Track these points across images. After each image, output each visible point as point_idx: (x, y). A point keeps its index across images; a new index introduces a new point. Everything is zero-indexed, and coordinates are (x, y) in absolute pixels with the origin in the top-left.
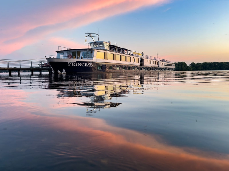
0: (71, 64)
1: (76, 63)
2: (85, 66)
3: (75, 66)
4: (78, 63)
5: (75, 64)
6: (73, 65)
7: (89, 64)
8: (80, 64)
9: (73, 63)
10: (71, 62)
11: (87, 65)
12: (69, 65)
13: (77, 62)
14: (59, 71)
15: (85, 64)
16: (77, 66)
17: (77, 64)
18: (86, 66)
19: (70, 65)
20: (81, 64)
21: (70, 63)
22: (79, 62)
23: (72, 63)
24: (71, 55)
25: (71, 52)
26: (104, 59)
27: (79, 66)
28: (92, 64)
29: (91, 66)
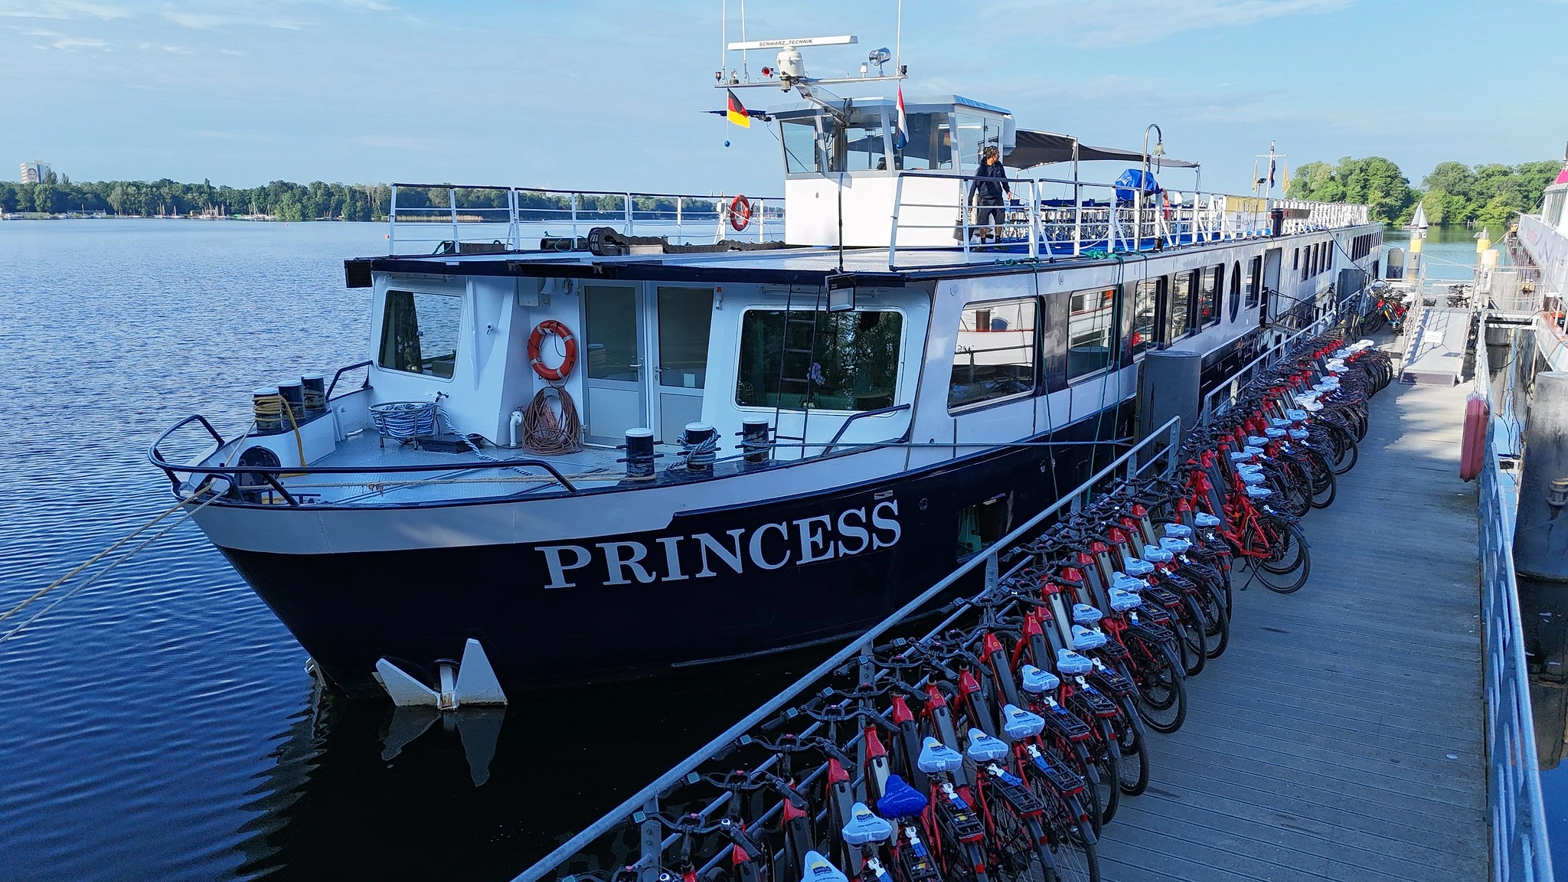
0: (584, 558)
1: (671, 544)
2: (797, 554)
3: (643, 577)
4: (706, 540)
5: (655, 561)
6: (627, 572)
7: (852, 521)
8: (729, 544)
9: (625, 553)
10: (588, 543)
11: (832, 535)
12: (558, 581)
13: (685, 524)
14: (391, 675)
15: (794, 531)
16: (675, 573)
17: (690, 555)
18: (807, 557)
19: (568, 576)
20: (745, 540)
21: (567, 558)
22: (718, 521)
23: (611, 551)
24: (569, 333)
25: (570, 290)
26: (1034, 395)
27: (706, 573)
28: (894, 506)
29: (877, 543)
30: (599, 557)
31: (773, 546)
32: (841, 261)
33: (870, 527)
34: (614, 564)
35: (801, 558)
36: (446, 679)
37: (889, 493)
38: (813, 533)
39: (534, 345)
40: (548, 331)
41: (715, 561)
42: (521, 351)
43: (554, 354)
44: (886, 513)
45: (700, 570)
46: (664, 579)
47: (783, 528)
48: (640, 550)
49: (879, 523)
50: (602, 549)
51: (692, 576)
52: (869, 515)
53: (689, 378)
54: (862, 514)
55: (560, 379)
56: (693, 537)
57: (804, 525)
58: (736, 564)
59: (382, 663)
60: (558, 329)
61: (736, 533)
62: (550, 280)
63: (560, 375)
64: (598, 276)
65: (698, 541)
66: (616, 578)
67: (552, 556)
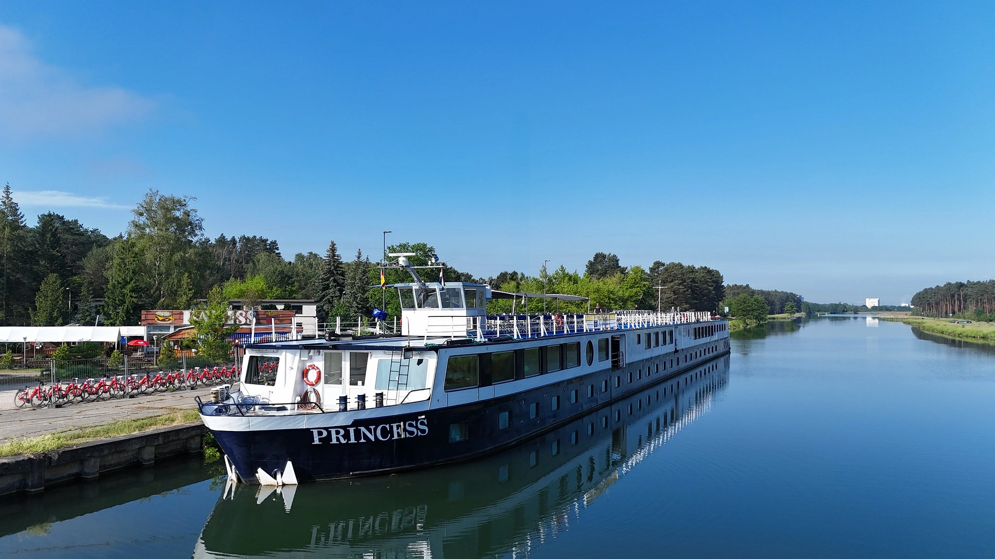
0: (325, 434)
1: (352, 430)
2: (392, 436)
3: (343, 441)
4: (363, 429)
5: (347, 436)
6: (338, 439)
7: (411, 425)
8: (370, 431)
9: (338, 433)
10: (326, 429)
11: (404, 430)
12: (317, 441)
13: (356, 424)
15: (391, 428)
16: (353, 440)
17: (358, 434)
19: (320, 440)
20: (375, 430)
21: (320, 433)
22: (368, 423)
23: (333, 431)
24: (318, 368)
25: (319, 354)
26: (478, 387)
27: (362, 441)
28: (425, 421)
29: (420, 434)
30: (329, 433)
31: (384, 433)
32: (409, 343)
33: (417, 427)
34: (334, 436)
35: (394, 437)
36: (279, 476)
37: (423, 417)
38: (398, 429)
39: (304, 373)
40: (310, 368)
41: (366, 437)
42: (300, 375)
43: (312, 376)
44: (423, 423)
45: (361, 440)
46: (349, 442)
47: (388, 426)
48: (342, 432)
49: (420, 427)
50: (330, 431)
51: (358, 442)
52: (417, 424)
53: (360, 383)
54: (414, 423)
55: (314, 385)
56: (359, 428)
57: (394, 426)
58: (372, 438)
59: (260, 470)
60: (313, 367)
61: (372, 427)
62: (312, 351)
63: (314, 383)
64: (330, 349)
65: (360, 429)
66: (334, 441)
67: (315, 432)
